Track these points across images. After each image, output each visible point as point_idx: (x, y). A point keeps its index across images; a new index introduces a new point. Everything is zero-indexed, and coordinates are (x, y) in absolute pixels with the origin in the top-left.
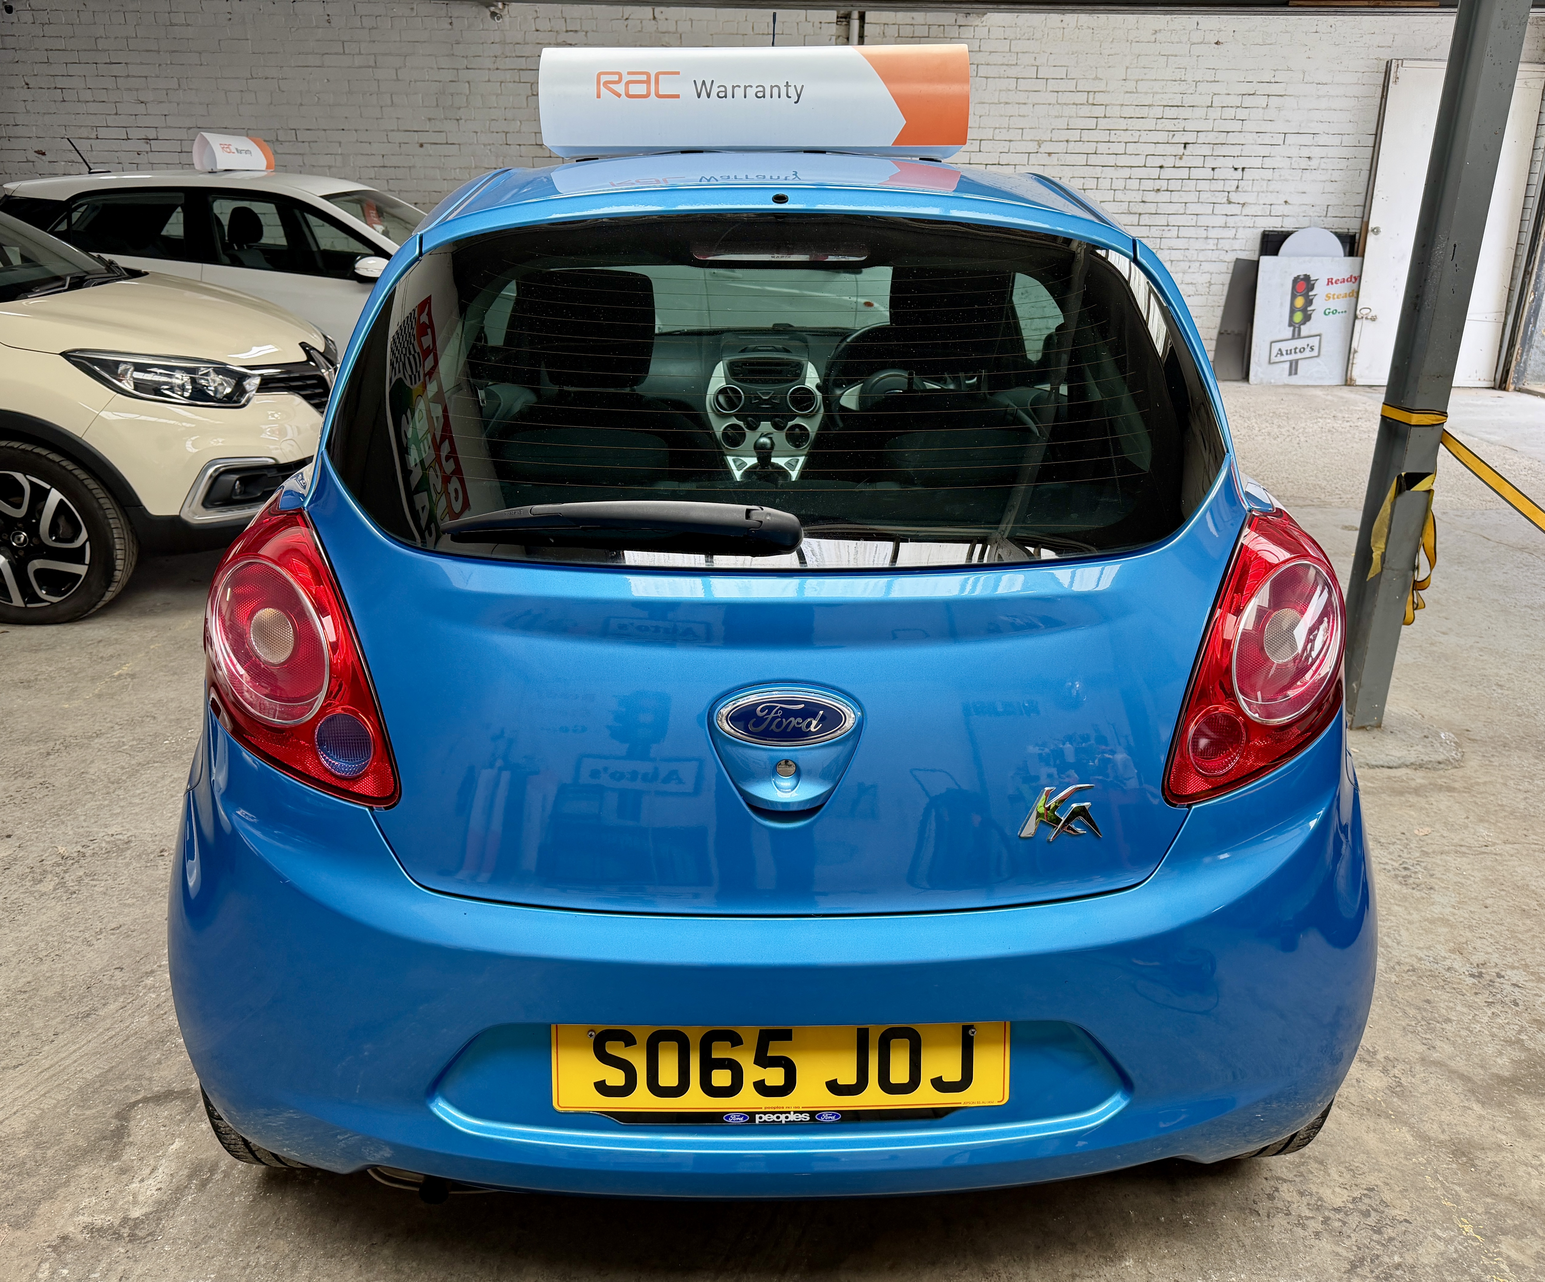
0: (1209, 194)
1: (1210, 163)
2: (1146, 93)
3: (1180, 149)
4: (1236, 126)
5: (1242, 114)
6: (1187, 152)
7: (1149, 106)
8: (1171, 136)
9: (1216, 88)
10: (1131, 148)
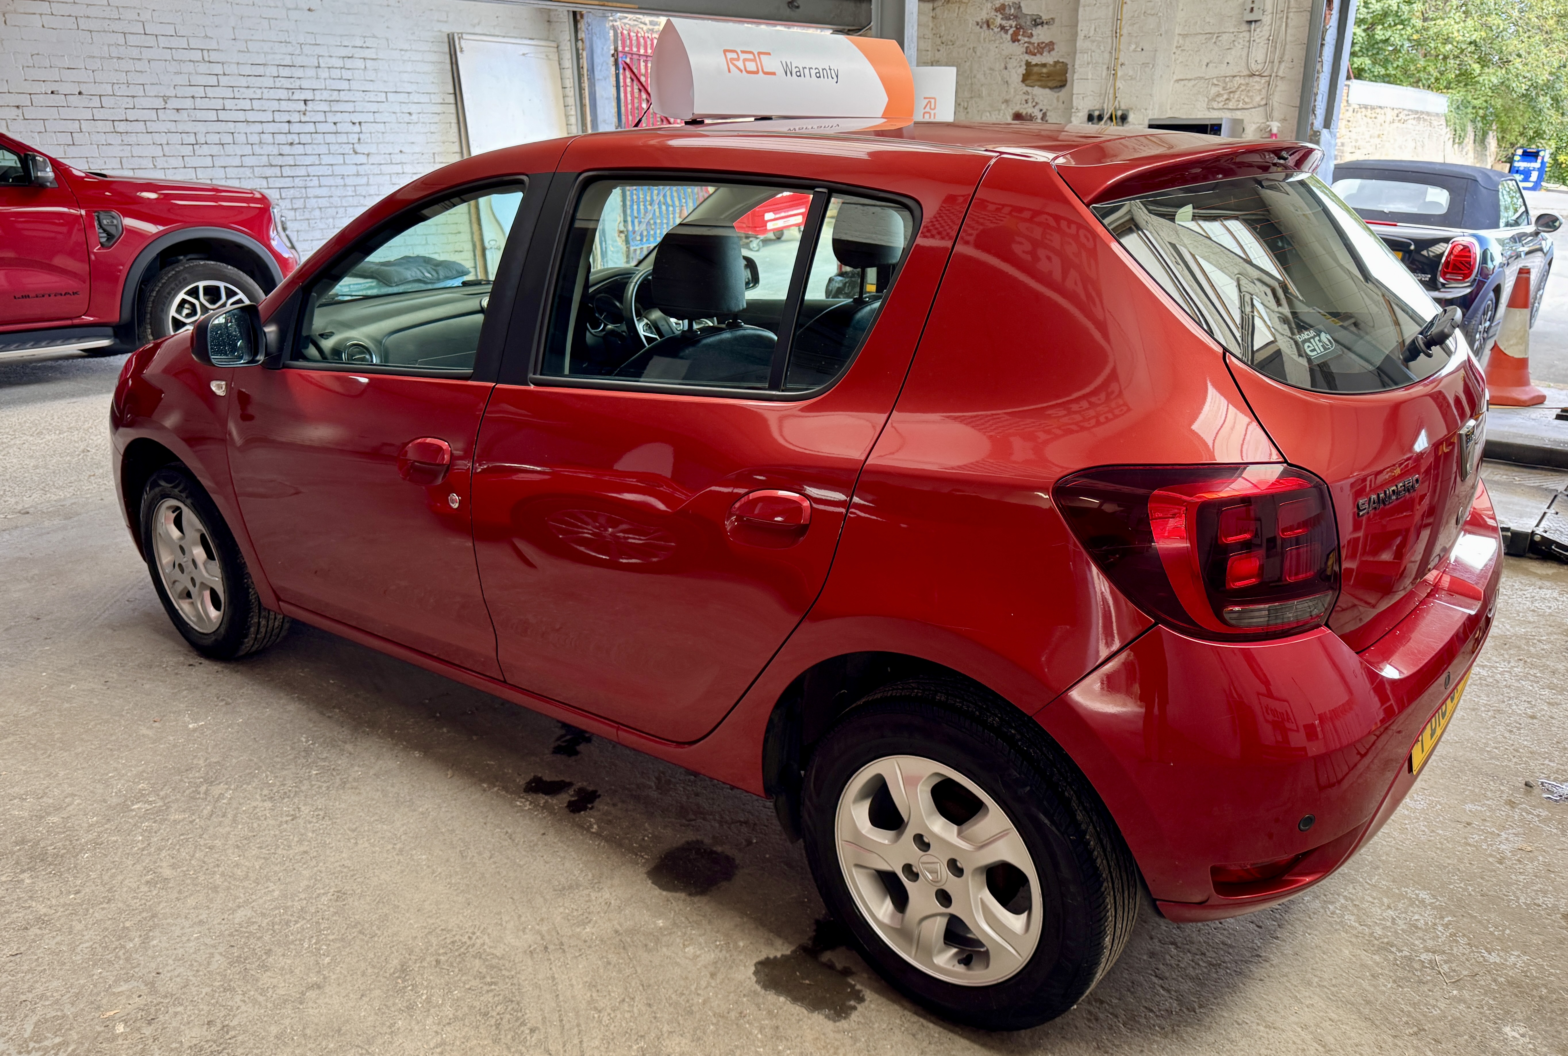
0: (337, 146)
1: (331, 118)
2: (258, 53)
3: (301, 106)
4: (344, 85)
6: (309, 108)
7: (264, 65)
8: (290, 94)
10: (256, 104)
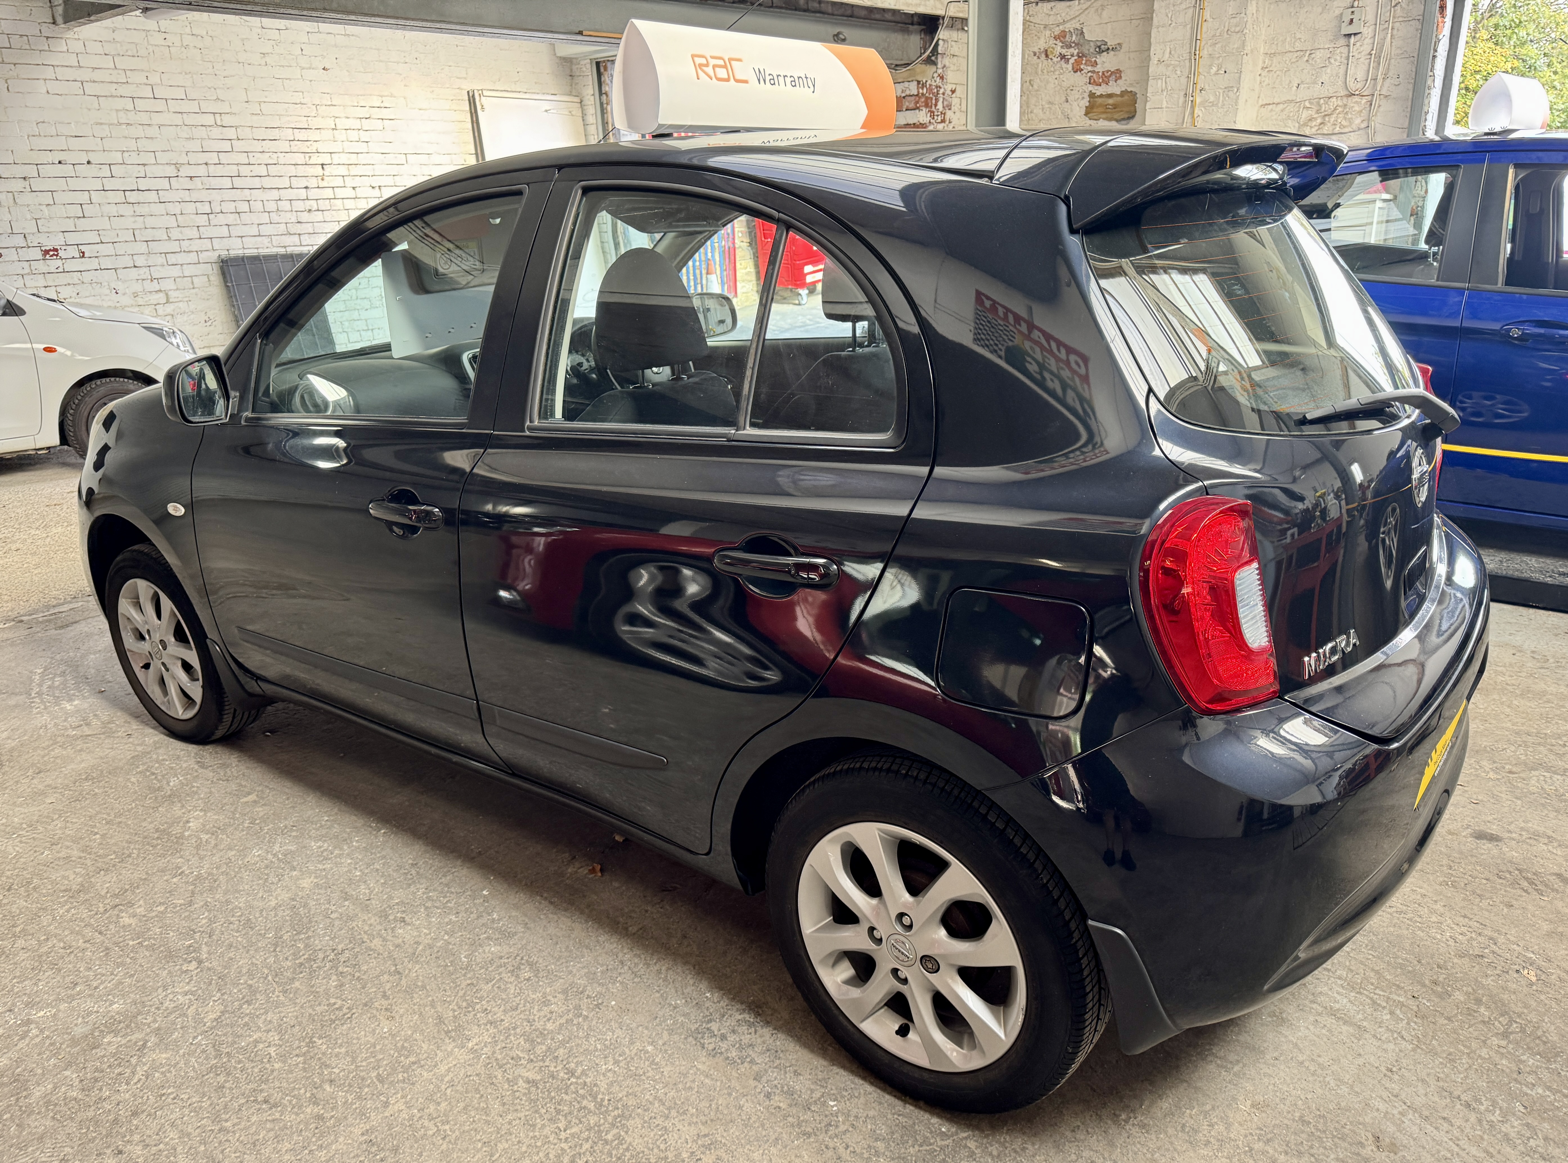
1: (350, 182)
2: (272, 115)
3: (318, 170)
4: (362, 147)
5: (365, 136)
6: (326, 173)
7: (279, 128)
8: (307, 158)
9: (334, 111)
10: (273, 170)
